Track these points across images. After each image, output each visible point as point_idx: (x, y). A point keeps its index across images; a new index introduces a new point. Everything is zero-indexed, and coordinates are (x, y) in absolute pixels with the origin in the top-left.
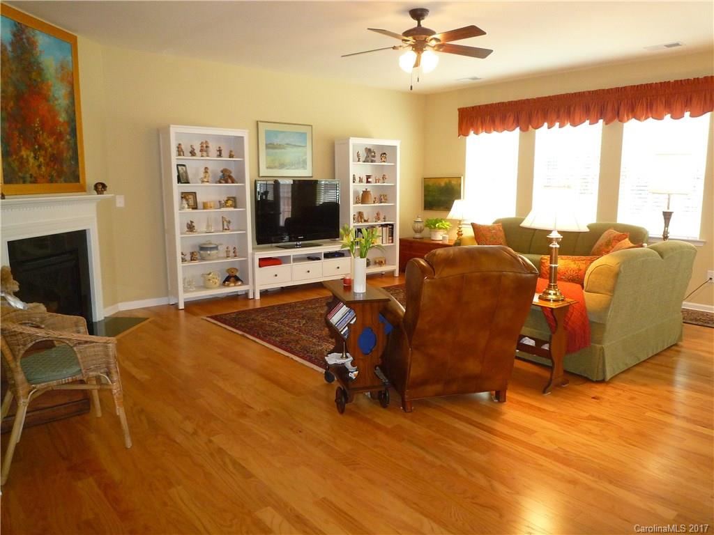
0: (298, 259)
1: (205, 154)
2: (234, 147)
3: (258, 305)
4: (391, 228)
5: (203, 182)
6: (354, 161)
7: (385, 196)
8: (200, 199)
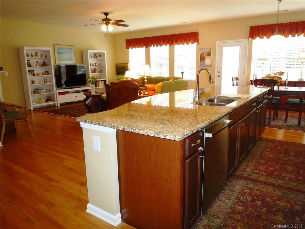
0: (73, 92)
1: (36, 56)
2: (46, 54)
3: (59, 108)
4: (105, 81)
5: (36, 66)
6: (90, 58)
7: (102, 70)
8: (35, 72)
